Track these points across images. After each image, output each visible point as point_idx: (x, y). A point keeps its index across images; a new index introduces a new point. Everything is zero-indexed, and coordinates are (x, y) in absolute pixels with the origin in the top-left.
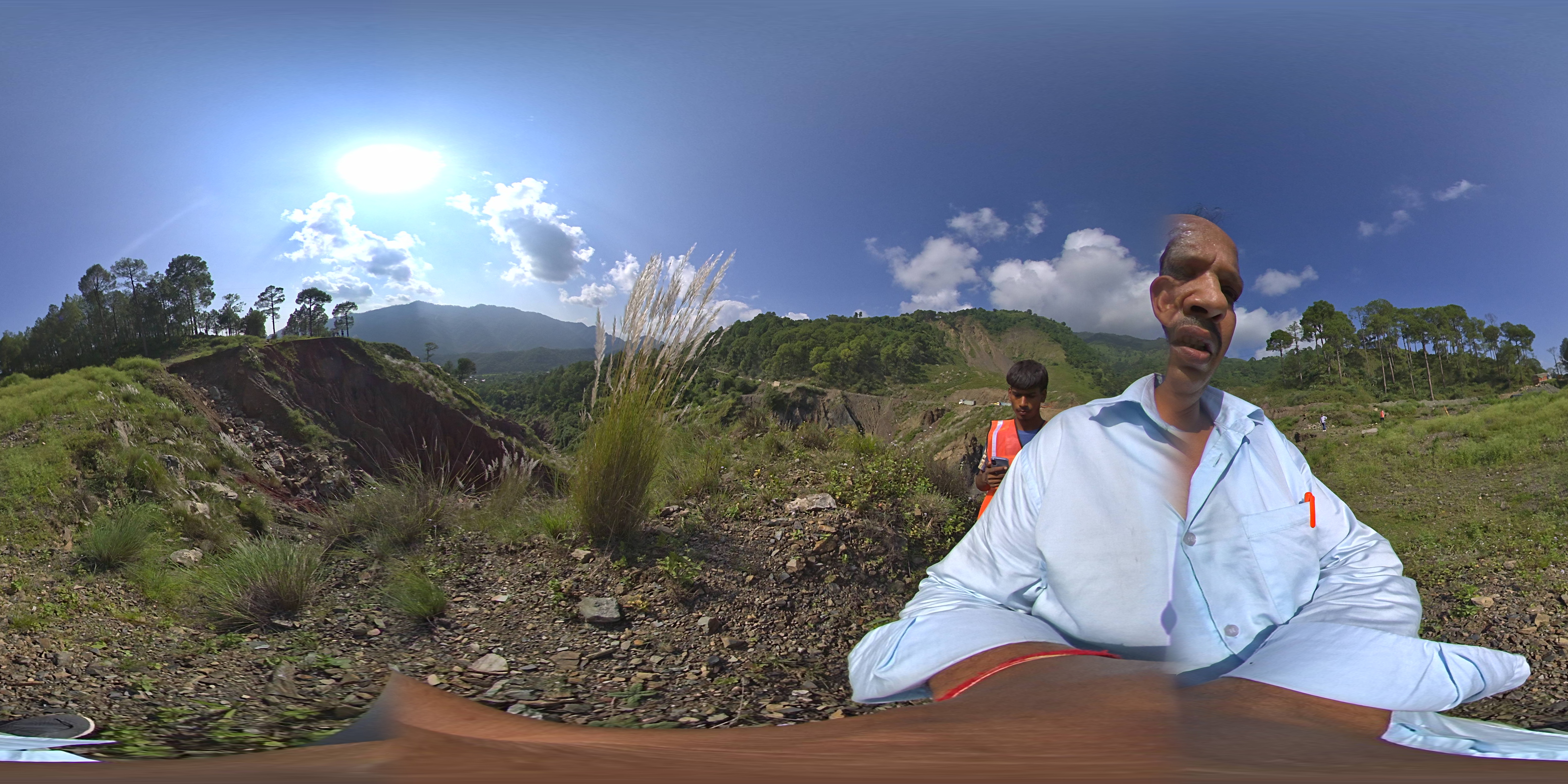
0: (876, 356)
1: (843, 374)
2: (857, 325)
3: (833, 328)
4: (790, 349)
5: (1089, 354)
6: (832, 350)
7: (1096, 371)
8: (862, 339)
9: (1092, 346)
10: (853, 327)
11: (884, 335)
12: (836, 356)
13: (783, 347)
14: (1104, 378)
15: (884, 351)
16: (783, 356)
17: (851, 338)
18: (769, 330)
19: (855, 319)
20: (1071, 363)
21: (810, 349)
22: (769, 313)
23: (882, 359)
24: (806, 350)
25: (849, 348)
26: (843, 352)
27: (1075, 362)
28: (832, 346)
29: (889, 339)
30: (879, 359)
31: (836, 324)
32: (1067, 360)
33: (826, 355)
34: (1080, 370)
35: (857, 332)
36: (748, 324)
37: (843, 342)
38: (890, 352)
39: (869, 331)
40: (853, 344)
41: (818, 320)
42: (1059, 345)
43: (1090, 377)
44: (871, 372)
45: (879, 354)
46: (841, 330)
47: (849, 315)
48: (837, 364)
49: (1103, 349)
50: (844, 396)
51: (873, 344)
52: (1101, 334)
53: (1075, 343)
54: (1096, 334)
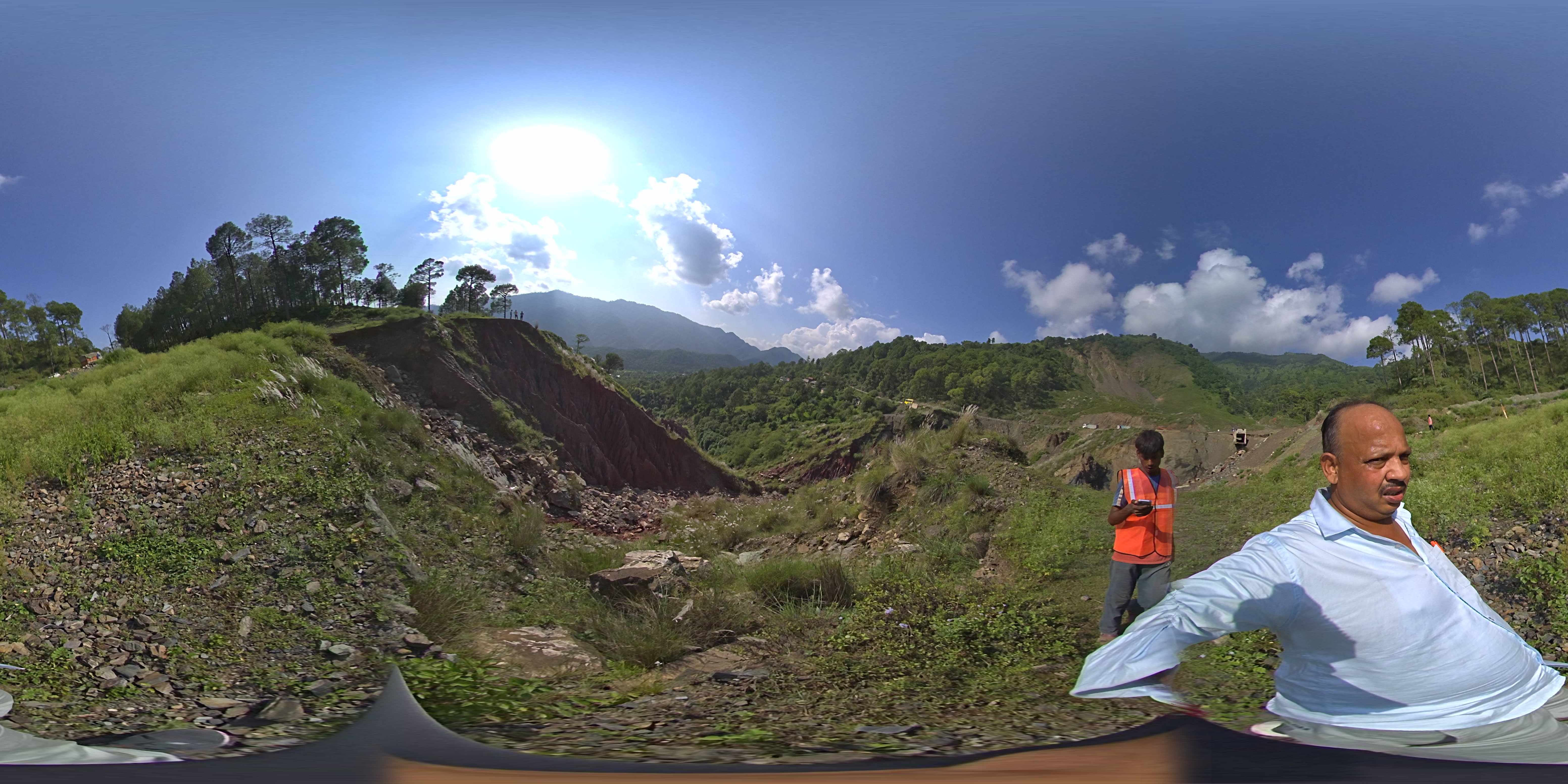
0: (1007, 383)
1: (976, 399)
2: (990, 351)
3: (967, 354)
4: (927, 374)
5: (1217, 374)
6: (966, 376)
7: (1223, 390)
8: (994, 366)
9: (1219, 366)
10: (986, 354)
11: (1015, 361)
12: (970, 381)
13: (920, 372)
14: (1231, 397)
15: (1014, 377)
16: (920, 379)
17: (984, 365)
18: (906, 353)
19: (989, 345)
20: (1199, 385)
21: (946, 375)
22: (906, 336)
23: (1013, 385)
24: (942, 375)
25: (982, 375)
26: (976, 379)
27: (1202, 383)
28: (966, 372)
29: (1018, 366)
30: (1009, 385)
31: (970, 350)
33: (960, 381)
34: (1207, 391)
35: (989, 358)
37: (977, 369)
38: (1020, 379)
39: (1002, 357)
40: (986, 370)
41: (952, 345)
42: (1187, 367)
43: (1218, 396)
44: (1002, 397)
45: (1010, 381)
46: (974, 356)
47: (982, 341)
48: (970, 389)
49: (1231, 368)
51: (1004, 371)
52: (1229, 353)
53: (1202, 364)
54: (1225, 354)
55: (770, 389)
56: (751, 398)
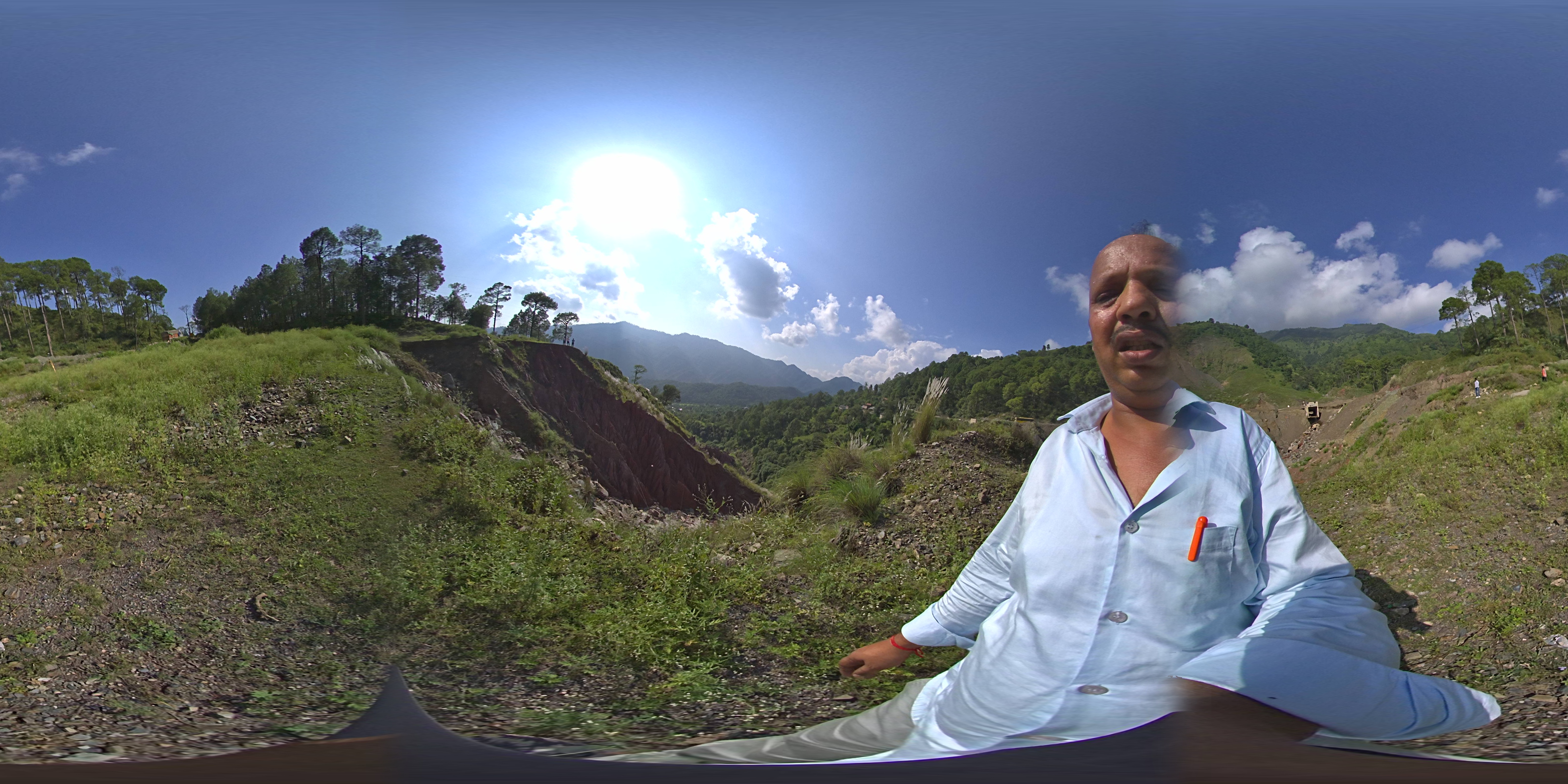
0: (1066, 386)
1: (1036, 407)
2: (1045, 358)
3: (1023, 364)
4: (984, 388)
5: (1277, 351)
6: (1022, 386)
7: (1284, 367)
8: (1051, 371)
9: (1279, 344)
10: (1042, 361)
11: (1072, 364)
12: (1028, 390)
13: (977, 386)
14: (1294, 374)
15: (1072, 380)
16: (977, 394)
17: (1040, 372)
18: (963, 370)
19: (1044, 352)
20: (1260, 364)
21: (1003, 386)
22: (961, 353)
23: (1072, 388)
24: (999, 387)
25: (1039, 381)
26: (1033, 386)
27: (1264, 363)
28: (1023, 381)
29: (1076, 368)
30: (1068, 389)
31: (1026, 359)
32: (1255, 362)
33: (1018, 390)
34: (1269, 370)
35: (1045, 365)
36: (943, 365)
37: (1032, 376)
38: (1078, 381)
39: (1058, 363)
40: (1043, 377)
41: (1008, 357)
42: (1246, 348)
43: (1281, 374)
44: (1063, 402)
45: (1068, 384)
46: (1030, 365)
47: (1037, 349)
48: (1029, 397)
49: (1290, 344)
50: (1038, 428)
51: (1061, 375)
52: (1286, 330)
53: (1261, 343)
54: (1282, 331)
55: (829, 418)
56: (809, 428)
